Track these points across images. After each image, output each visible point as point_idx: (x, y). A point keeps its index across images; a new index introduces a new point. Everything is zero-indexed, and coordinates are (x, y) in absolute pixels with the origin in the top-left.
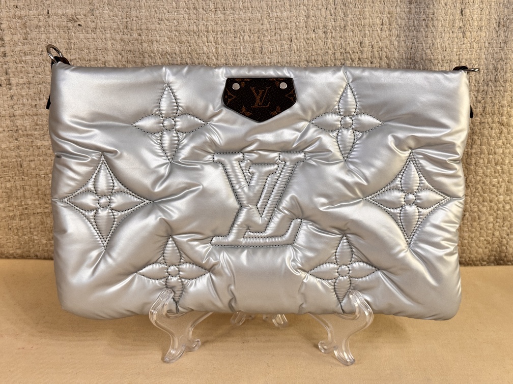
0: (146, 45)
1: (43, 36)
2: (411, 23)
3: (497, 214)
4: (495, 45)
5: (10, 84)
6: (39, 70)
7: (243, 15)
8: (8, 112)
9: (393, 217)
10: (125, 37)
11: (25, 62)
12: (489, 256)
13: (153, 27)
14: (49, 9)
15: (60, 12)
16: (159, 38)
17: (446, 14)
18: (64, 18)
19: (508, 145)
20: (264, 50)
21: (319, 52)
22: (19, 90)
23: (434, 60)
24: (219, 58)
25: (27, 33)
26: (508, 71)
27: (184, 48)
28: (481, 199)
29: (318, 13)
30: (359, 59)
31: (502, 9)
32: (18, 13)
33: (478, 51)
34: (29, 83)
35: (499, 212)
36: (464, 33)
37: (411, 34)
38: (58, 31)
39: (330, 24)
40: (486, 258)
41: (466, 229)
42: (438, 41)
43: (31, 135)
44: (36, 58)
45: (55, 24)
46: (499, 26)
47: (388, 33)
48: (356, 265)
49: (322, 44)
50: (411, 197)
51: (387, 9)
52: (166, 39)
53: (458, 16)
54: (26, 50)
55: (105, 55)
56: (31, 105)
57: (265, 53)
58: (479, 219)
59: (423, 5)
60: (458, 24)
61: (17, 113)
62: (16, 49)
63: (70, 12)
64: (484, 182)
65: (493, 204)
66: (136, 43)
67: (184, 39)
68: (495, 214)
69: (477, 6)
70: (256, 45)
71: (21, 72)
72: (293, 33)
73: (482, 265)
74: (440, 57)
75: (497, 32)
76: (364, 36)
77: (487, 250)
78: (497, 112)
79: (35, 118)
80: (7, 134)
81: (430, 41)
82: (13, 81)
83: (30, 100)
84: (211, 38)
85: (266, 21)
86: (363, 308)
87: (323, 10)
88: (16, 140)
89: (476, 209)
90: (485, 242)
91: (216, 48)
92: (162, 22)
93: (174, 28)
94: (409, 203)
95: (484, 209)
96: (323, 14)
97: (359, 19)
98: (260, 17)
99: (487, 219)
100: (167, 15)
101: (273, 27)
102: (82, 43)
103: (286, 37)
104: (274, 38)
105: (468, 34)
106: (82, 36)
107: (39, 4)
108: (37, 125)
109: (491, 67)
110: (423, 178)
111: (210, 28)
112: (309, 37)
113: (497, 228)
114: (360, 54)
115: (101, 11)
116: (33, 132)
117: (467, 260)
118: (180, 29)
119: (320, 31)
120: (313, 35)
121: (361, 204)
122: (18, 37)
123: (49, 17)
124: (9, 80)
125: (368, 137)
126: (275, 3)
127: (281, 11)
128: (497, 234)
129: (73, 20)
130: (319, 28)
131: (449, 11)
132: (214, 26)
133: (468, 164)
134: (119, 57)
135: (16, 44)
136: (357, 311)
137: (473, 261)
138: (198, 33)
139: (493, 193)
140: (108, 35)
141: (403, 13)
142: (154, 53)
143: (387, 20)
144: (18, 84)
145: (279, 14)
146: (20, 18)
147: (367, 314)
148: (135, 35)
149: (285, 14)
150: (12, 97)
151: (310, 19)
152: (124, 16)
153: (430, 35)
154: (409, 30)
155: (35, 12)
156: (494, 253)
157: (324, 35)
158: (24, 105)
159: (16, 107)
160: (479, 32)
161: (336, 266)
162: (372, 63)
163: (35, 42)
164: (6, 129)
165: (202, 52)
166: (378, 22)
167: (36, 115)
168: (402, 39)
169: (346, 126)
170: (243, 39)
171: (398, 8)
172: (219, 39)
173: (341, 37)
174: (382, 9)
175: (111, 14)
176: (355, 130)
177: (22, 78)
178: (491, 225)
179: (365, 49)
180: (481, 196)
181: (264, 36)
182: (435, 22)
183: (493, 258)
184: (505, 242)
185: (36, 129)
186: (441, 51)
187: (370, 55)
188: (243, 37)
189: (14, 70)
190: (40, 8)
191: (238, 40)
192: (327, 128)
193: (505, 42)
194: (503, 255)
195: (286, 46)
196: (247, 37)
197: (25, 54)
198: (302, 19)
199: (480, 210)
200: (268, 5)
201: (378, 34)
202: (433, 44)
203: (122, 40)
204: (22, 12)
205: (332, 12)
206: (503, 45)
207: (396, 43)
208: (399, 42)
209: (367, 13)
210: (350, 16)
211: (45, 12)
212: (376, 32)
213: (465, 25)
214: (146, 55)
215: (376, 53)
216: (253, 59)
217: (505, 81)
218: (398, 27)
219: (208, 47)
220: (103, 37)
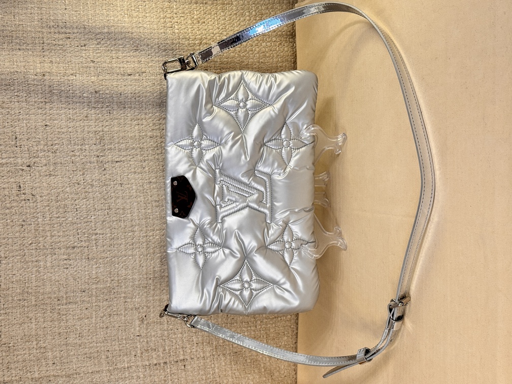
0: (156, 274)
1: (153, 339)
2: (138, 106)
3: (261, 40)
4: (150, 52)
5: (184, 360)
6: (174, 341)
7: (136, 214)
8: (201, 361)
9: (253, 115)
10: (152, 288)
11: (169, 350)
12: (290, 42)
13: (145, 271)
14: (136, 335)
15: (138, 329)
16: (152, 267)
17: (131, 85)
18: (141, 326)
19: (214, 38)
20: (157, 200)
21: (157, 164)
22: (188, 354)
23: (160, 90)
24: (163, 228)
25: (152, 349)
26: (166, 42)
27: (157, 250)
28: (251, 52)
29: (133, 166)
30: (161, 138)
31: (127, 49)
32: (139, 355)
33: (154, 62)
34: (183, 348)
35: (259, 39)
36: (143, 73)
37: (144, 106)
38: (149, 330)
39: (139, 158)
40: (291, 44)
41: (271, 61)
42: (148, 89)
43: (216, 346)
44: (167, 343)
45: (145, 332)
46: (137, 50)
47: (144, 121)
48: (283, 137)
49: (152, 163)
50: (241, 104)
51: (129, 122)
52: (152, 262)
53: (132, 77)
54: (162, 350)
55: (164, 300)
56: (197, 346)
57: (159, 199)
58: (264, 52)
59: (126, 100)
60: (137, 77)
61: (202, 356)
62: (162, 356)
63: (137, 322)
64: (239, 52)
65: (254, 44)
66: (155, 281)
67: (152, 251)
68: (261, 42)
69: (125, 65)
70: (154, 205)
71: (176, 352)
72: (146, 181)
73: (295, 47)
74: (158, 87)
75: (141, 51)
76: (146, 135)
77: (285, 44)
78: (193, 48)
79: (205, 344)
80: (216, 362)
81: (149, 94)
82: (182, 358)
83: (194, 347)
84: (151, 234)
85: (139, 199)
86: (310, 130)
87: (131, 163)
88: (219, 356)
89: (258, 55)
90: (280, 46)
91: (157, 230)
92: (142, 265)
93: (145, 258)
94: (245, 106)
95: (257, 49)
96: (133, 163)
97: (136, 139)
98: (137, 203)
99: (264, 47)
100: (137, 262)
101: (142, 195)
102: (156, 314)
103: (148, 186)
104: (149, 193)
105: (143, 70)
106: (152, 315)
107: (133, 341)
108: (209, 342)
109: (164, 53)
110: (230, 98)
111: (144, 234)
112: (148, 171)
113: (270, 39)
114: (158, 138)
115: (136, 303)
116: (214, 345)
117: (292, 57)
118: (145, 253)
119: (144, 164)
120: (147, 168)
121: (245, 135)
122: (154, 354)
123: (141, 335)
124: (181, 360)
125: (206, 132)
126: (128, 194)
127: (132, 190)
128: (274, 39)
129: (142, 321)
130: (142, 165)
131: (129, 83)
132: (143, 232)
133: (227, 63)
134: (164, 291)
135: (158, 356)
136: (312, 134)
137: (293, 54)
138: (148, 242)
139: (247, 45)
140: (151, 298)
141: (131, 112)
142: (161, 270)
143: (136, 122)
144: (184, 355)
145: (134, 191)
146: (142, 353)
147: (313, 129)
148: (150, 281)
149: (134, 187)
150: (192, 359)
151: (137, 171)
152: (138, 289)
153: (144, 94)
154: (142, 107)
155: (138, 344)
156: (287, 39)
157: (146, 162)
158: (197, 351)
159: (198, 356)
160: (142, 63)
161: (284, 149)
162: (163, 130)
163: (157, 344)
164: (212, 362)
165: (160, 239)
166: (137, 127)
167: (203, 343)
168: (147, 111)
169: (200, 145)
170: (150, 213)
171: (128, 115)
172: (151, 228)
173: (147, 151)
174: (129, 125)
175: (138, 297)
176: (202, 140)
177: (180, 352)
178: (268, 44)
179: (155, 134)
180: (248, 53)
181: (148, 200)
182: (137, 92)
183: (291, 40)
184: (280, 33)
185: (212, 344)
186: (154, 87)
187: (158, 131)
188: (149, 213)
189: (175, 357)
190: (135, 341)
191: (151, 217)
192: (201, 156)
193: (148, 45)
194: (288, 33)
195: (154, 185)
196: (149, 211)
197: (165, 350)
198: (137, 176)
199: (258, 53)
200: (129, 199)
201: (145, 127)
202: (151, 92)
203: (154, 290)
204: (138, 352)
205: (131, 157)
206: (149, 47)
207: (150, 115)
208: (150, 113)
209: (132, 134)
210: (134, 145)
211: (138, 338)
212: (144, 128)
213: (138, 72)
214: (163, 274)
215: (157, 127)
216: (163, 206)
217: (173, 44)
218: (140, 115)
219: (156, 236)
220: (152, 301)
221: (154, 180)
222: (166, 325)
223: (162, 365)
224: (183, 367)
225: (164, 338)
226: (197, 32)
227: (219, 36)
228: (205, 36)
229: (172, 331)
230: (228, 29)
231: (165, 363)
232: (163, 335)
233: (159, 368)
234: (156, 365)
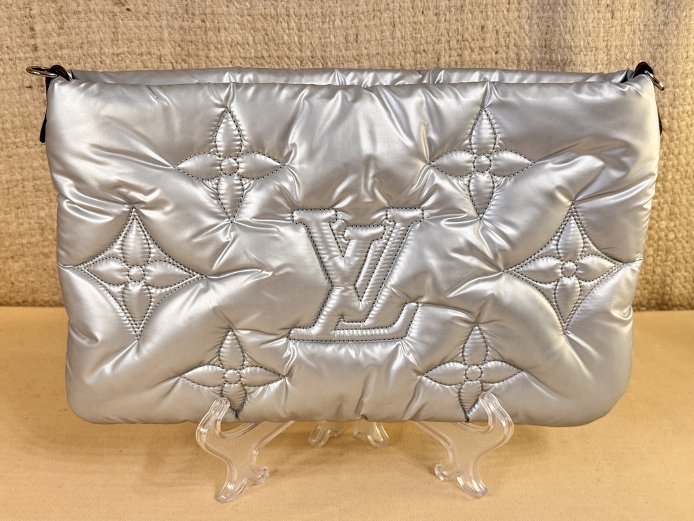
0: (212, 34)
1: (83, 25)
3: (659, 245)
4: (652, 27)
6: (79, 68)
10: (186, 24)
11: (61, 57)
12: (649, 300)
13: (220, 10)
16: (227, 25)
18: (109, 1)
19: (671, 156)
20: (360, 39)
21: (429, 40)
23: (576, 47)
24: (304, 49)
25: (62, 21)
26: (670, 60)
27: (259, 37)
30: (481, 49)
33: (631, 36)
35: (661, 242)
36: (613, 13)
37: (546, 15)
38: (101, 17)
39: (443, 4)
40: (645, 302)
42: (580, 23)
44: (75, 52)
45: (97, 8)
46: (657, 3)
47: (516, 14)
49: (433, 29)
52: (237, 26)
54: (62, 42)
55: (161, 48)
57: (361, 42)
62: (50, 41)
65: (652, 232)
66: (199, 31)
67: (259, 25)
68: (655, 245)
70: (350, 32)
72: (396, 16)
73: (640, 311)
74: (582, 43)
75: (655, 10)
76: (487, 18)
77: (646, 291)
81: (569, 24)
84: (293, 24)
90: (644, 282)
91: (300, 37)
92: (231, 5)
93: (246, 12)
99: (645, 251)
101: (370, 8)
102: (132, 32)
103: (388, 21)
104: (372, 23)
105: (618, 14)
106: (131, 24)
111: (292, 11)
112: (416, 20)
113: (658, 263)
114: (481, 42)
118: (254, 12)
119: (430, 13)
120: (422, 18)
122: (53, 26)
128: (659, 270)
129: (120, 3)
130: (429, 9)
132: (297, 9)
134: (179, 49)
135: (49, 35)
138: (276, 18)
140: (164, 22)
142: (221, 43)
148: (198, 22)
153: (569, 16)
154: (543, 10)
156: (655, 295)
157: (435, 18)
160: (632, 11)
162: (496, 53)
163: (73, 32)
165: (281, 42)
168: (534, 22)
170: (333, 24)
172: (303, 25)
173: (457, 20)
178: (651, 260)
179: (488, 36)
181: (360, 20)
183: (654, 301)
184: (668, 281)
186: (583, 35)
187: (494, 42)
188: (334, 22)
191: (326, 26)
193: (665, 24)
194: (667, 297)
196: (338, 22)
197: (61, 47)
201: (504, 16)
202: (574, 28)
203: (181, 28)
206: (662, 27)
207: (527, 27)
208: (530, 26)
212: (501, 14)
213: (613, 3)
214: (212, 47)
215: (502, 40)
216: (346, 50)
217: (666, 74)
218: (528, 6)
219: (289, 35)
220: (158, 24)
222: (111, 51)
223: (32, 42)
224: (27, 84)
225: (86, 47)
226: (684, 123)
227: (673, 166)
228: (675, 137)
229: (99, 64)
230: (685, 183)
231: (35, 48)
232: (91, 43)
233: (25, 35)
234: (32, 29)
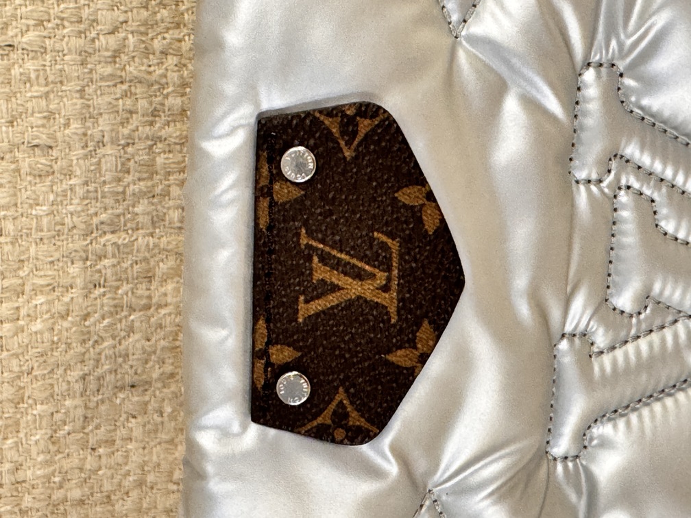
195: (30, 66)
221: (31, 36)
